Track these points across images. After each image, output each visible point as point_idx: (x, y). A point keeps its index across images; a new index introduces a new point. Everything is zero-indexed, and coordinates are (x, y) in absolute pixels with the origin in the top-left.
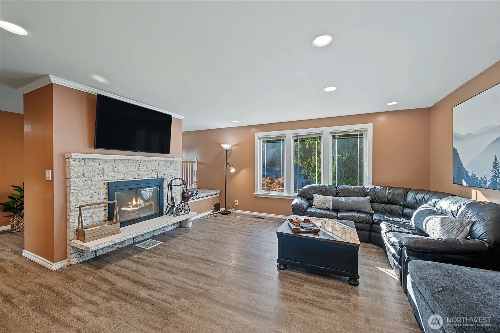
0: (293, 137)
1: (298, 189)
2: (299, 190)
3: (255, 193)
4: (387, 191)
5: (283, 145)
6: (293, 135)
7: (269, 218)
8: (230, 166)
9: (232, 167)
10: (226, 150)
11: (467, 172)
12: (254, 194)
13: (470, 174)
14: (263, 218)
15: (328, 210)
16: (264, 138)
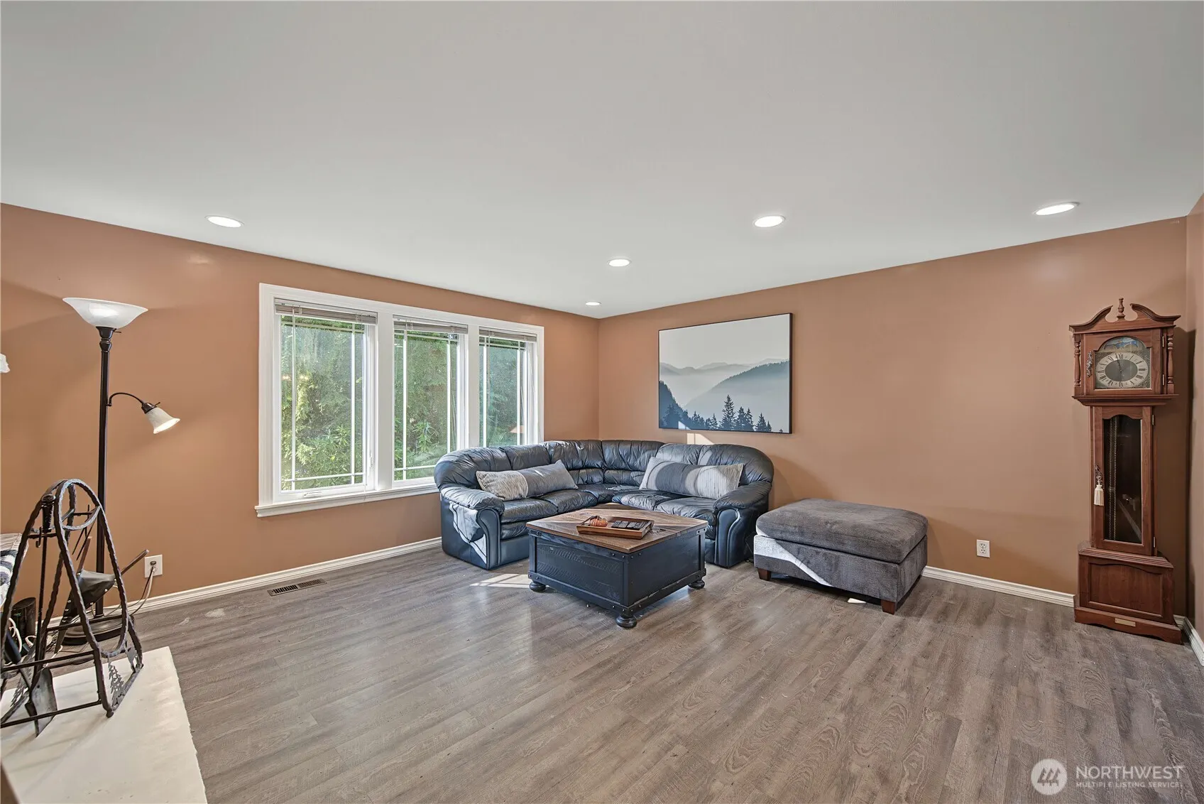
0: (396, 323)
1: (405, 468)
2: (407, 471)
3: (262, 505)
4: (578, 448)
5: (359, 343)
6: (396, 320)
7: (336, 575)
8: (146, 409)
9: (158, 412)
10: (105, 332)
11: (686, 413)
12: (256, 507)
13: (690, 415)
14: (318, 582)
15: (521, 499)
16: (301, 311)
